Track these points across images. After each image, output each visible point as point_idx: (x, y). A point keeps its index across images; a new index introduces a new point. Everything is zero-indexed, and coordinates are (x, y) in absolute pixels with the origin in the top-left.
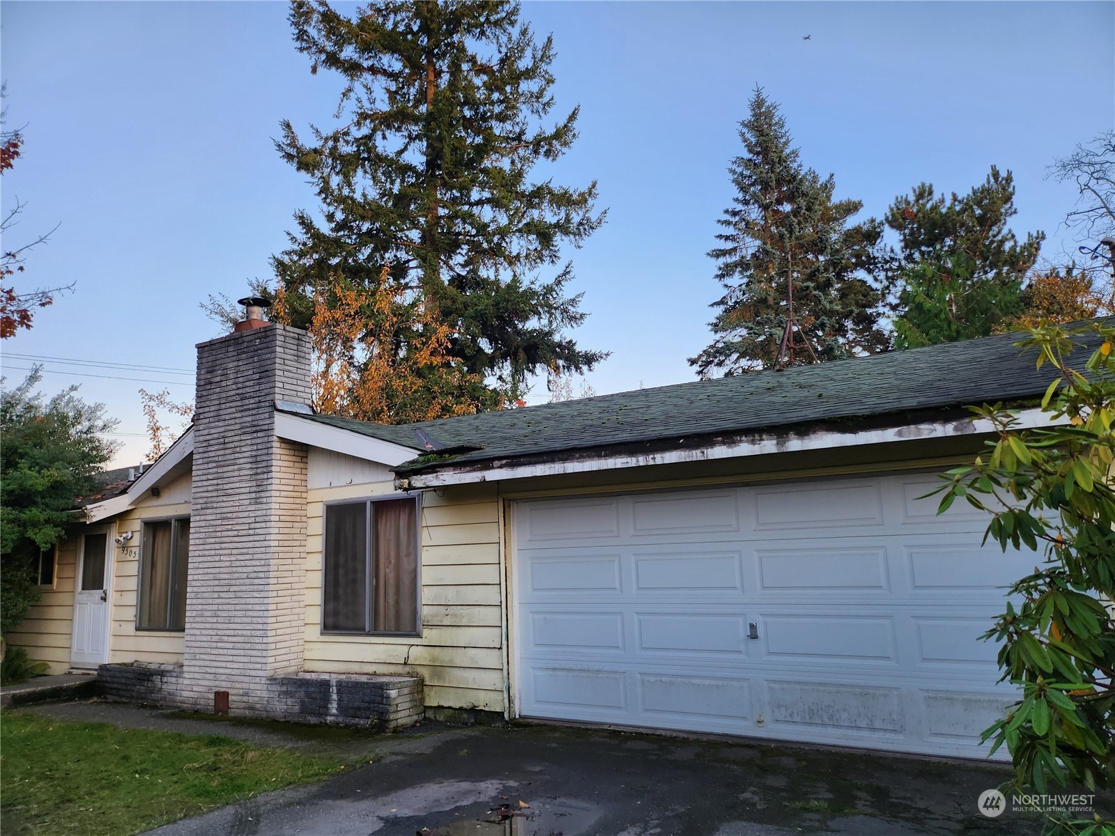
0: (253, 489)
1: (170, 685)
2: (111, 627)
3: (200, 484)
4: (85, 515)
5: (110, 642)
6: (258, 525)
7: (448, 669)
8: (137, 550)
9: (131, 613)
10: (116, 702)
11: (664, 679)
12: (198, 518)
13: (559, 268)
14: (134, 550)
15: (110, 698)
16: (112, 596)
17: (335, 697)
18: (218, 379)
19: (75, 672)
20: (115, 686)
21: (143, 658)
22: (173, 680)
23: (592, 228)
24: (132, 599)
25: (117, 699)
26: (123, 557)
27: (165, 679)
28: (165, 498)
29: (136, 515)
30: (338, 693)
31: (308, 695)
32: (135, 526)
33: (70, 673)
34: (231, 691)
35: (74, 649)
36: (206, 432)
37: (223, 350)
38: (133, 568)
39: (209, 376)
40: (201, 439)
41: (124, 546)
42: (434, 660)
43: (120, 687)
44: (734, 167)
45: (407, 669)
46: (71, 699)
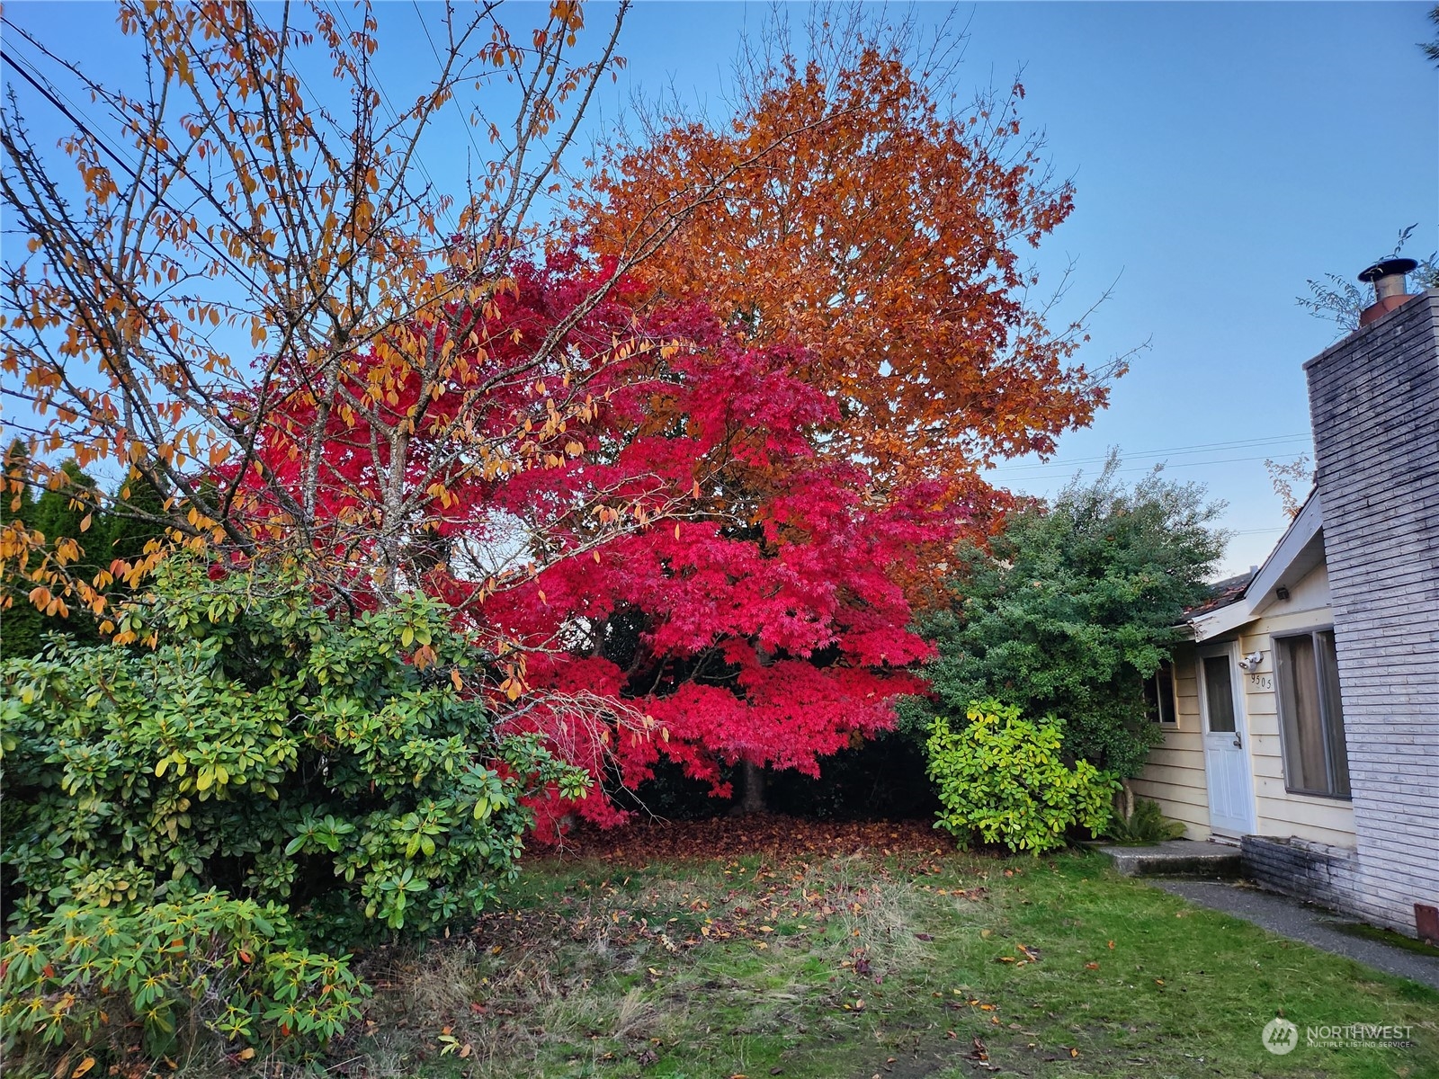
1: (1342, 881)
2: (1254, 785)
3: (1340, 575)
4: (1192, 632)
5: (1256, 806)
8: (1269, 677)
9: (1277, 768)
10: (1269, 892)
12: (1345, 628)
14: (1267, 678)
15: (1263, 886)
16: (1248, 742)
19: (1218, 840)
20: (1265, 868)
21: (1303, 834)
22: (1346, 874)
24: (1275, 746)
25: (1270, 886)
26: (1254, 688)
27: (1333, 871)
29: (1263, 628)
32: (1263, 643)
33: (1212, 841)
35: (1213, 810)
37: (1348, 359)
38: (1270, 703)
41: (1254, 673)
43: (1272, 871)
46: (1211, 878)
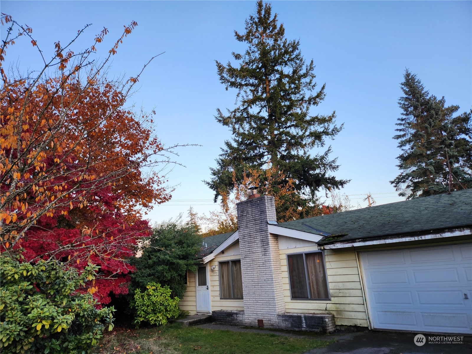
0: (263, 251)
1: (240, 318)
2: (211, 298)
3: (243, 249)
4: (203, 261)
5: (211, 304)
6: (266, 263)
7: (343, 312)
8: (218, 272)
9: (218, 293)
10: (221, 324)
11: (431, 314)
12: (243, 261)
13: (326, 148)
14: (216, 272)
15: (218, 323)
16: (210, 287)
17: (304, 321)
18: (245, 214)
19: (199, 314)
20: (219, 318)
21: (224, 309)
22: (241, 316)
23: (338, 131)
24: (218, 288)
25: (220, 323)
26: (212, 274)
27: (238, 316)
28: (226, 254)
29: (216, 260)
30: (305, 320)
31: (293, 321)
32: (216, 263)
33: (197, 314)
34: (264, 320)
35: (198, 306)
36: (243, 232)
37: (246, 205)
38: (217, 278)
39: (242, 213)
40: (241, 234)
41: (212, 271)
42: (337, 308)
43: (221, 318)
44: (400, 101)
45: (327, 312)
46: (205, 323)
